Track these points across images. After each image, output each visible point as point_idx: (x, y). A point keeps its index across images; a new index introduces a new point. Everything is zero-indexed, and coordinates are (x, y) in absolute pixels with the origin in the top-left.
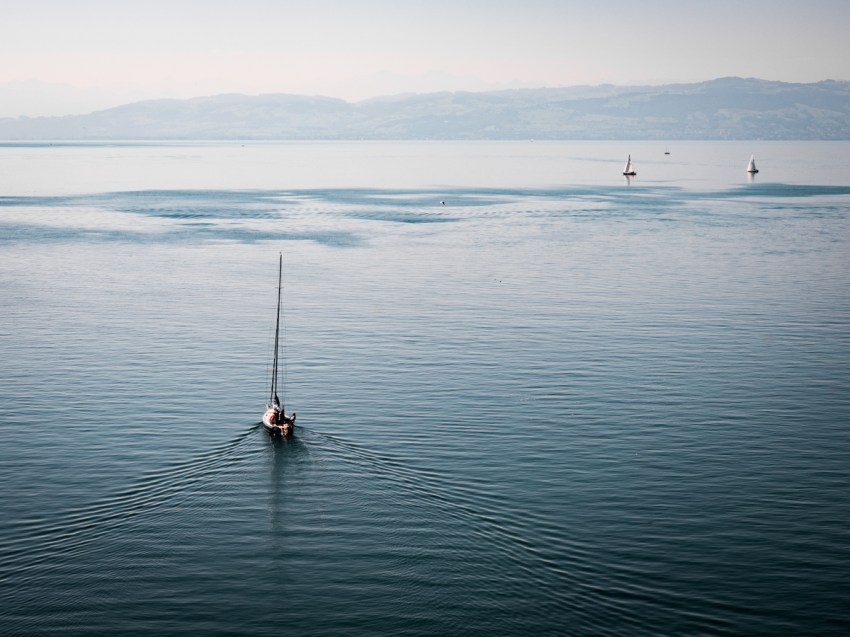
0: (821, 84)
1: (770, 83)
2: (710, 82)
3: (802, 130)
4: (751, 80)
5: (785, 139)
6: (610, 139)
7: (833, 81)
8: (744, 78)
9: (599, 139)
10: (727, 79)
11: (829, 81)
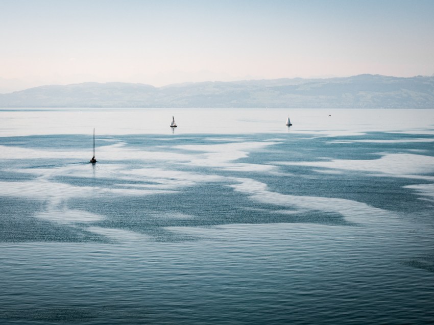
0: (415, 78)
1: (387, 77)
2: (354, 76)
3: (404, 103)
4: (377, 75)
5: (396, 108)
6: (300, 108)
7: (421, 76)
8: (373, 74)
9: (293, 107)
10: (364, 75)
11: (419, 76)
